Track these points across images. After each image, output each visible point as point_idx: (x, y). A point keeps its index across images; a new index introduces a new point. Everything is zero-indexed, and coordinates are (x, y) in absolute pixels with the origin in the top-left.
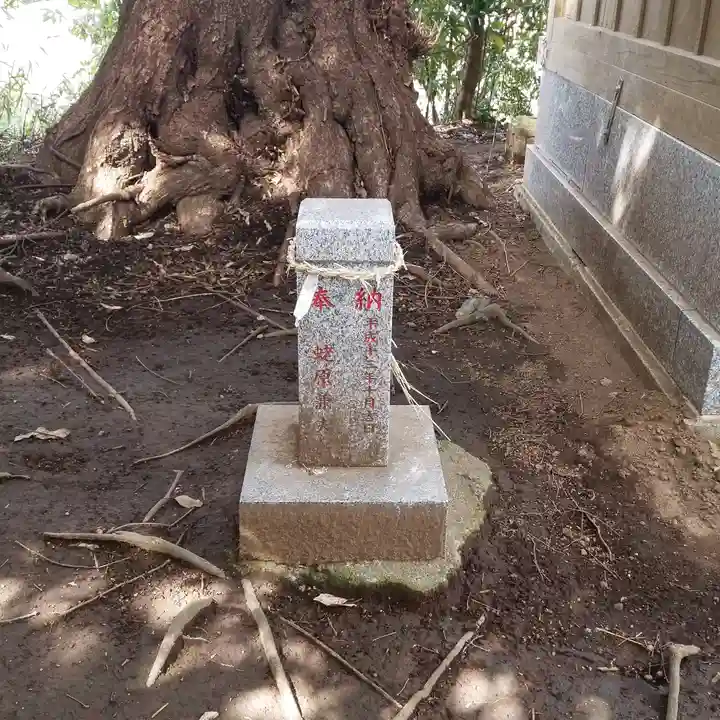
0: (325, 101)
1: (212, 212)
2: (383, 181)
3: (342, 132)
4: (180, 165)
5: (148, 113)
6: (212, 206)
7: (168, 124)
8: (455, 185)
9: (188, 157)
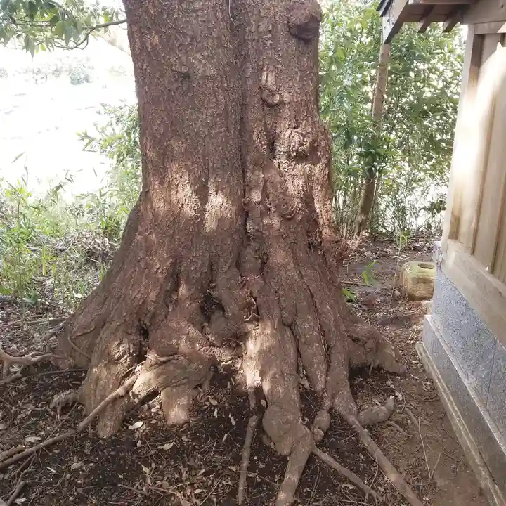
0: (276, 312)
1: (188, 401)
2: (321, 376)
3: (289, 333)
4: (164, 362)
5: (141, 322)
6: (188, 395)
7: (156, 331)
8: (374, 361)
9: (171, 357)
